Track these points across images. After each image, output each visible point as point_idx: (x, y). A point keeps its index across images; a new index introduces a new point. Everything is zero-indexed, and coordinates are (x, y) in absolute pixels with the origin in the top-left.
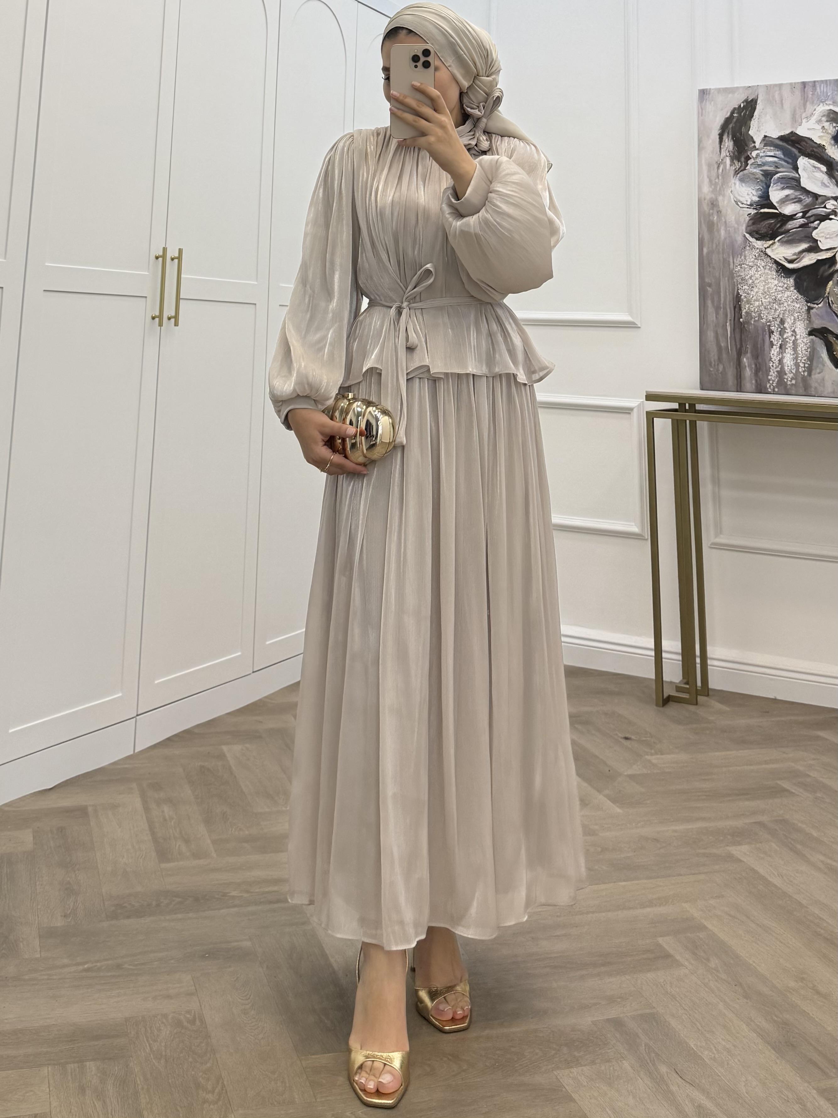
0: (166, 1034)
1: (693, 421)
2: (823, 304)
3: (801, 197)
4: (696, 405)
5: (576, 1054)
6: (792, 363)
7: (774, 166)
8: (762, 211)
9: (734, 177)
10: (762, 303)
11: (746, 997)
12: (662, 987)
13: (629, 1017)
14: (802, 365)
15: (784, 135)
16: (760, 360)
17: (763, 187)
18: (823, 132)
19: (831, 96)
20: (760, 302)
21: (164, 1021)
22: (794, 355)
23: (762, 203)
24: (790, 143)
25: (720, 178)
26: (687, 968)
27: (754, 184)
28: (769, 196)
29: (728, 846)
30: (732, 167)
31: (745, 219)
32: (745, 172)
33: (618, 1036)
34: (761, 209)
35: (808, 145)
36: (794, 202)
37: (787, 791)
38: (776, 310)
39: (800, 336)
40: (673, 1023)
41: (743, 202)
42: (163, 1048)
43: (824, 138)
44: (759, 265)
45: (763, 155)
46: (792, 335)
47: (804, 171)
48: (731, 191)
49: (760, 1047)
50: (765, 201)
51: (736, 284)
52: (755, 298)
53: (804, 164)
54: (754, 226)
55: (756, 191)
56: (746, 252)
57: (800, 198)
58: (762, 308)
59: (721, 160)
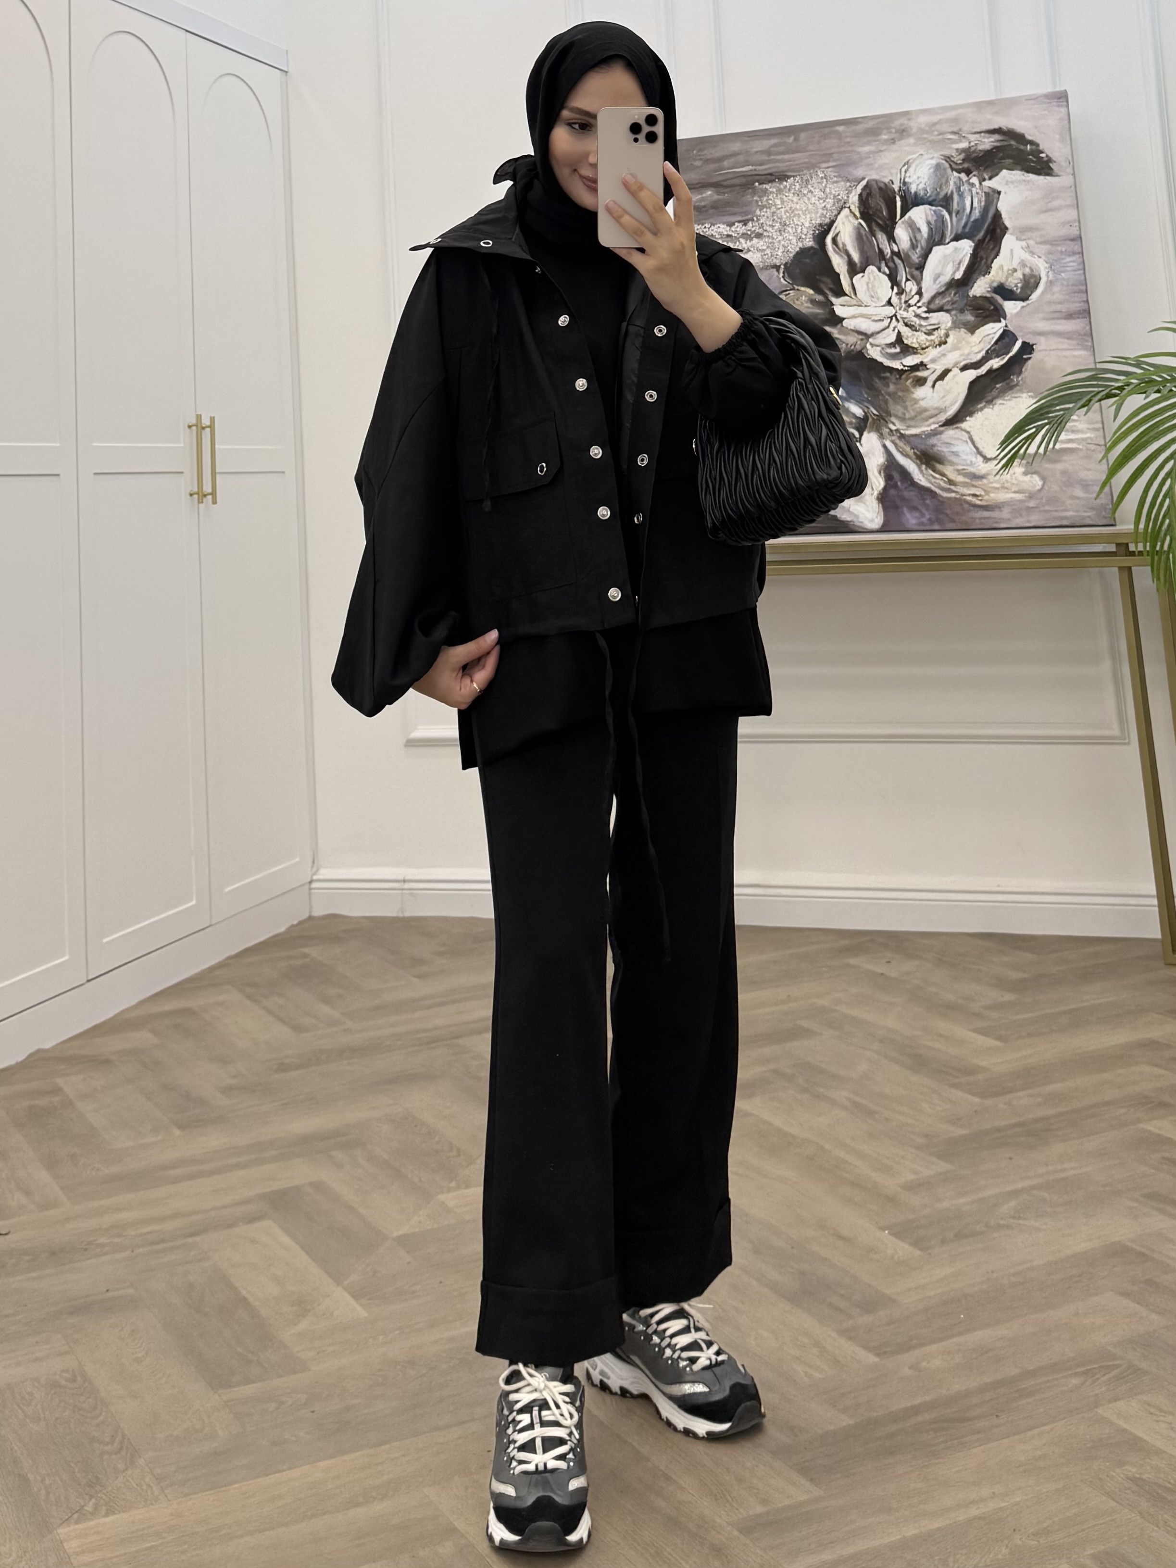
3: (920, 249)
7: (959, 209)
8: (898, 199)
9: (941, 155)
10: (780, 209)
15: (1002, 218)
17: (930, 196)
18: (1008, 270)
19: (1059, 277)
20: (780, 206)
23: (908, 197)
24: (993, 226)
25: (940, 137)
27: (934, 183)
28: (917, 205)
30: (955, 151)
31: (886, 177)
32: (949, 171)
34: (901, 197)
35: (989, 251)
36: (911, 240)
38: (774, 226)
41: (908, 172)
43: (1000, 273)
44: (827, 201)
45: (973, 193)
47: (953, 249)
48: (921, 155)
50: (912, 201)
51: (801, 173)
53: (964, 249)
54: (878, 191)
55: (924, 188)
56: (842, 183)
57: (917, 247)
58: (774, 209)
59: (963, 135)
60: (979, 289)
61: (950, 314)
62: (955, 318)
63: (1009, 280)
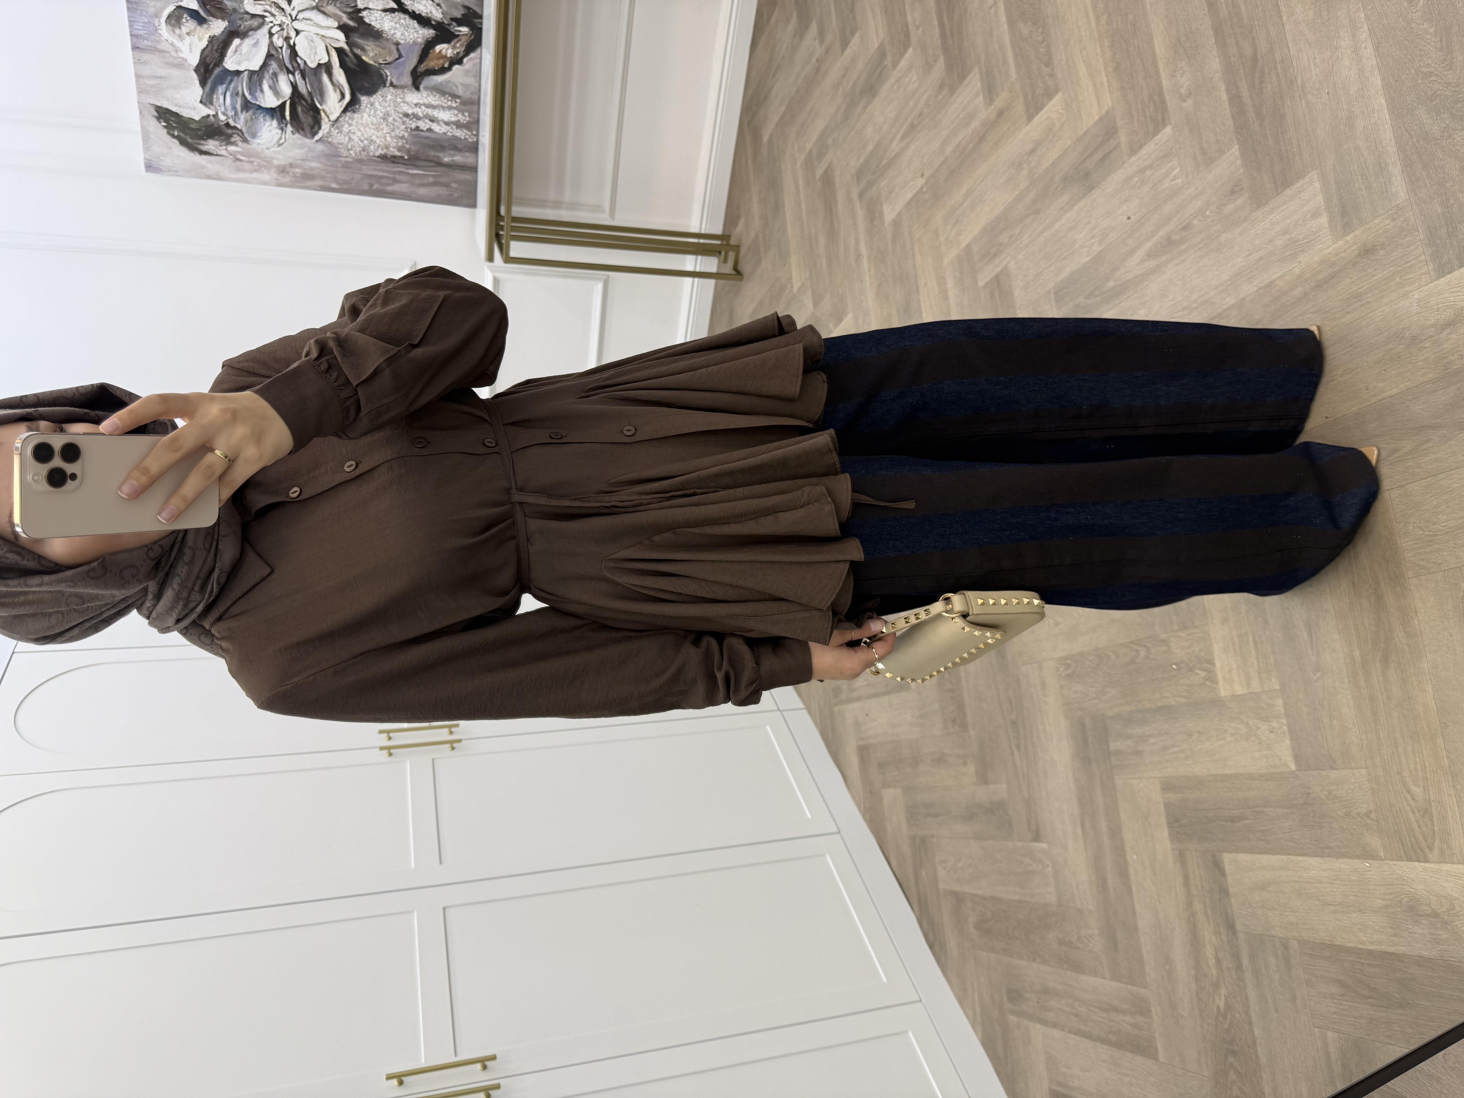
2: (387, 69)
3: (271, 71)
6: (448, 112)
7: (236, 97)
8: (288, 117)
9: (250, 145)
10: (389, 133)
14: (449, 103)
15: (199, 80)
16: (445, 144)
17: (261, 113)
18: (194, 35)
19: (149, 18)
20: (388, 135)
22: (439, 110)
23: (280, 117)
24: (207, 75)
25: (251, 159)
27: (258, 123)
28: (271, 108)
30: (239, 145)
31: (298, 138)
32: (244, 130)
34: (285, 119)
35: (210, 55)
36: (277, 81)
38: (394, 120)
39: (420, 99)
41: (279, 138)
43: (201, 34)
44: (347, 131)
45: (223, 108)
46: (420, 107)
47: (241, 65)
48: (268, 149)
50: (277, 112)
51: (369, 158)
52: (383, 140)
53: (232, 62)
54: (306, 129)
55: (266, 122)
56: (335, 141)
57: (272, 74)
58: (393, 134)
59: (232, 156)
60: (218, 25)
61: (245, 10)
62: (241, 6)
63: (193, 27)
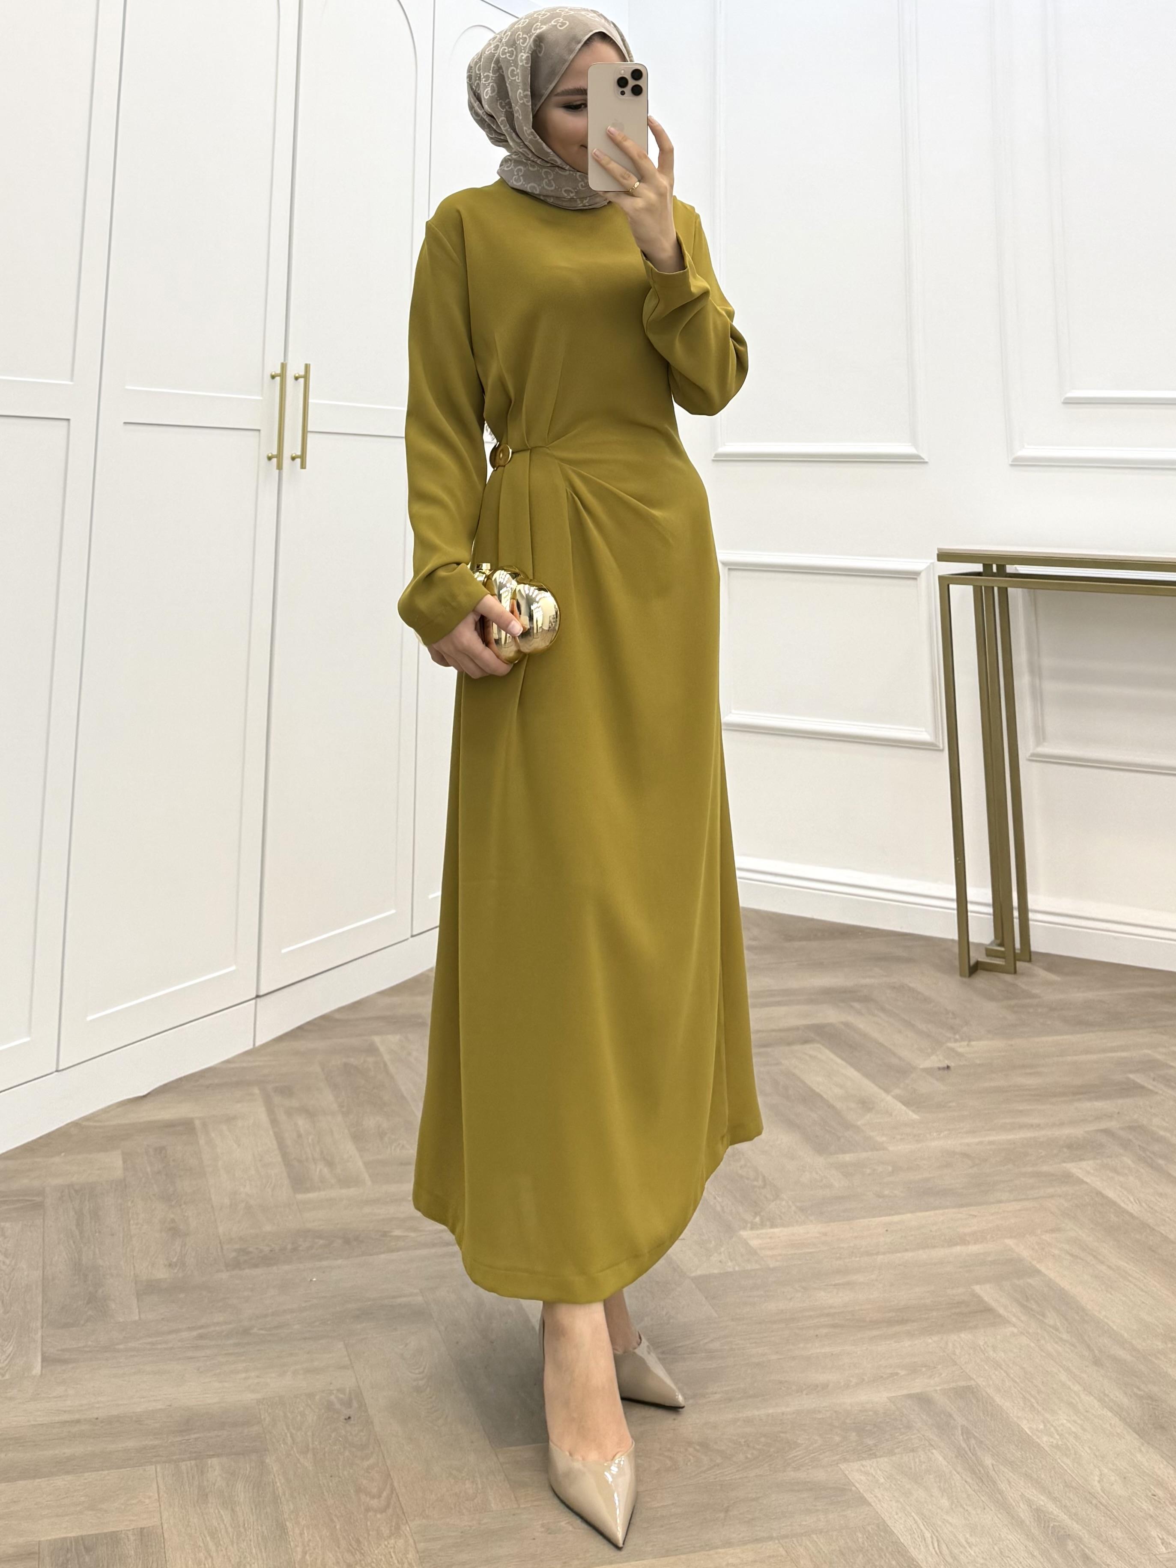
0: (312, 1420)
1: (1003, 588)
4: (1007, 566)
5: (870, 1442)
11: (1097, 1362)
12: (982, 1350)
13: (938, 1391)
21: (309, 1402)
26: (1014, 1326)
29: (1064, 1162)
33: (924, 1417)
37: (1143, 1087)
40: (998, 1399)
42: (310, 1440)
49: (1119, 1431)
